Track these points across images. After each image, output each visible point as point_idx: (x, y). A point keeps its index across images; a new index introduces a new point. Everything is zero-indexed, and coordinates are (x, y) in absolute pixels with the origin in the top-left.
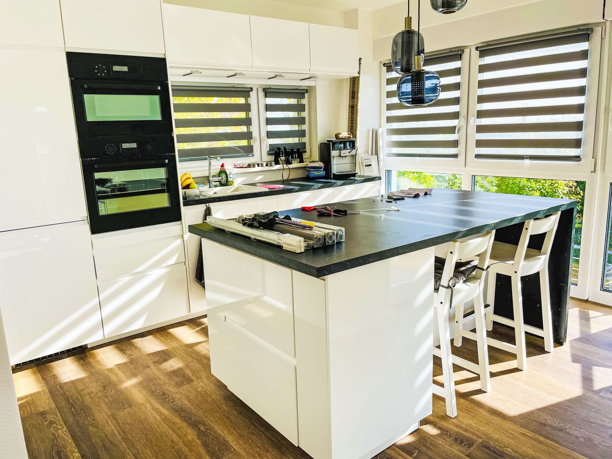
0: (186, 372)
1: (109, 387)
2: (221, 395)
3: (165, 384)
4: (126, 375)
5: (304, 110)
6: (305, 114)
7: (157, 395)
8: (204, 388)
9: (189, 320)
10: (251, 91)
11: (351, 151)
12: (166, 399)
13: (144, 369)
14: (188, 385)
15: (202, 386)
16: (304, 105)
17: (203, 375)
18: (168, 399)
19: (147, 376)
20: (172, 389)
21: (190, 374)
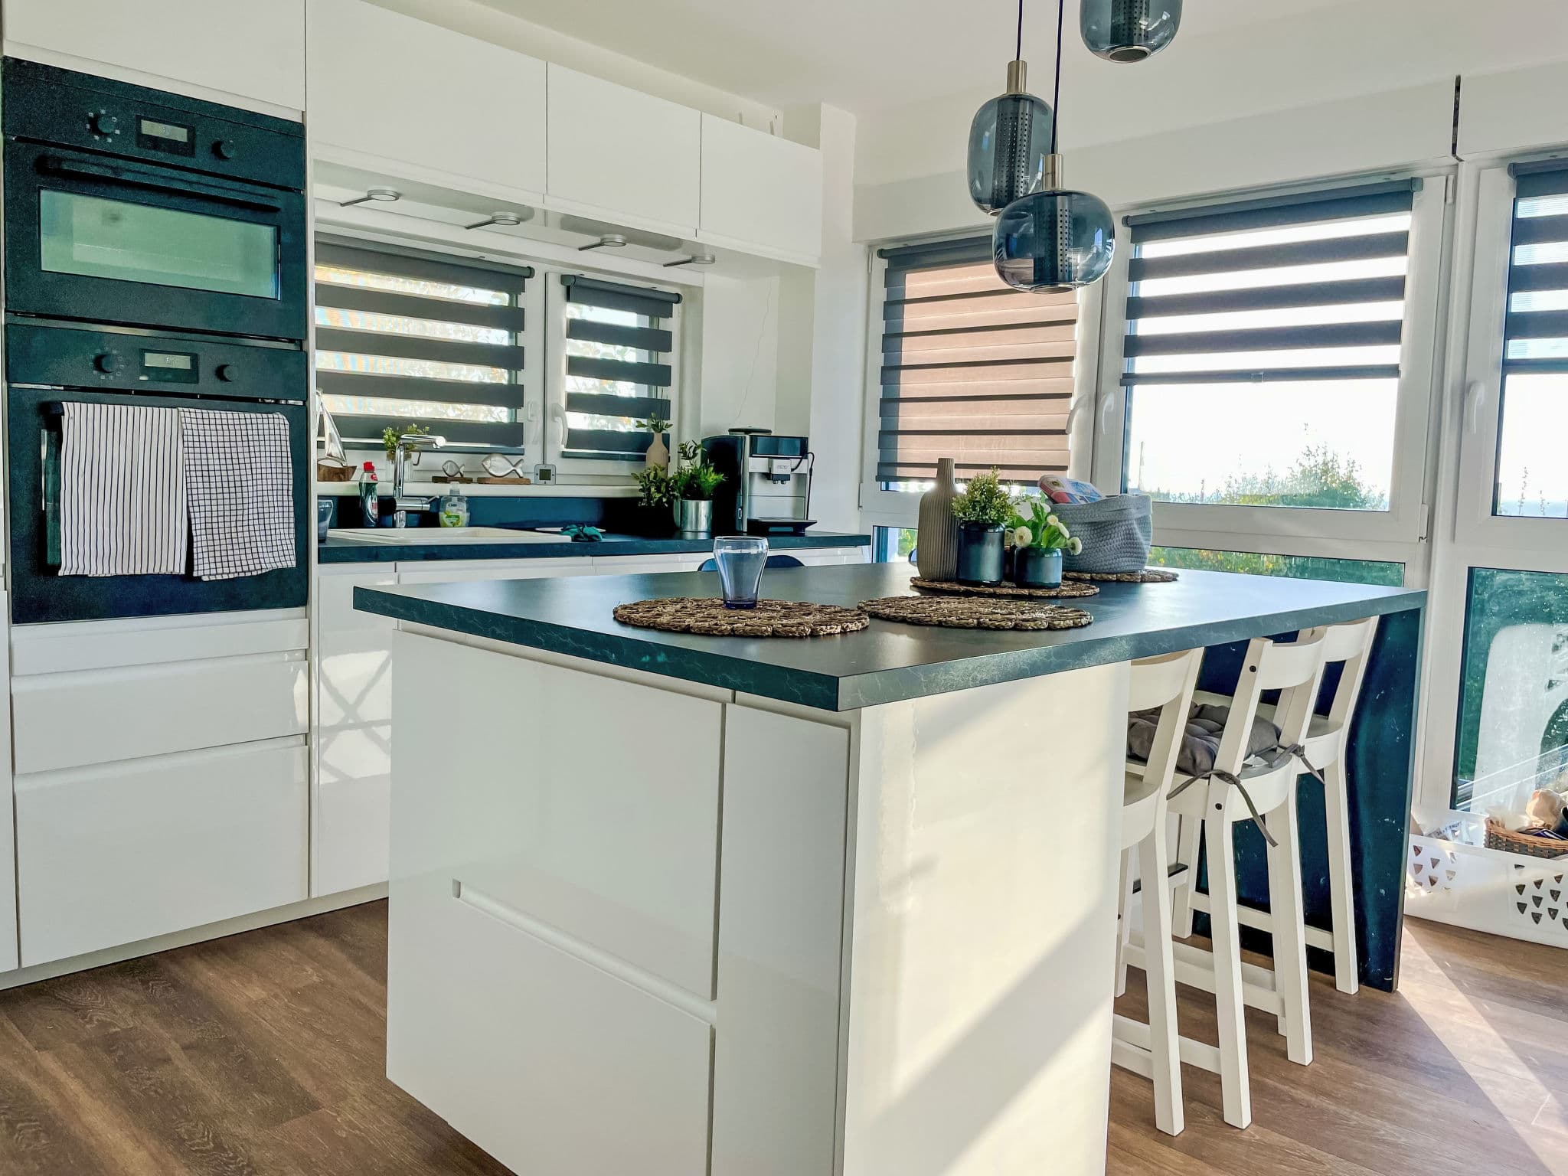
0: (293, 1078)
1: (27, 1124)
2: (417, 1151)
3: (225, 1114)
4: (89, 1087)
5: (668, 348)
6: (670, 359)
7: (196, 1151)
8: (359, 1129)
9: (304, 921)
10: (528, 277)
11: (799, 463)
12: (227, 1164)
13: (151, 1069)
14: (301, 1119)
15: (352, 1122)
16: (668, 335)
17: (355, 1087)
18: (235, 1163)
19: (161, 1092)
20: (245, 1131)
21: (309, 1085)
